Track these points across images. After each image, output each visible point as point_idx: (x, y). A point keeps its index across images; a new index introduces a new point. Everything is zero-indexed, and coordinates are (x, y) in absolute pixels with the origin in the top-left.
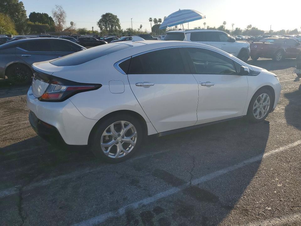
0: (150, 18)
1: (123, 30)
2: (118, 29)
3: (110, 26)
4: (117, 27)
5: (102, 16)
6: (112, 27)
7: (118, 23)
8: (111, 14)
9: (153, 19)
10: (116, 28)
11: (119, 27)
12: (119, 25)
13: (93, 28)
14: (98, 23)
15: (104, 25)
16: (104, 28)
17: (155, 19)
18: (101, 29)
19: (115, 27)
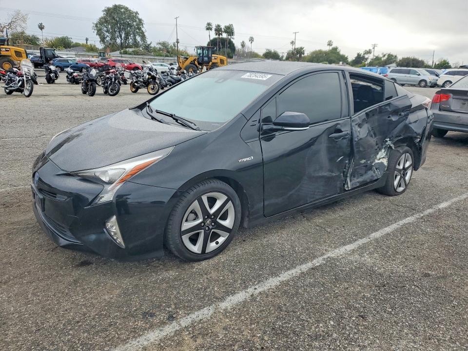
0: (209, 24)
1: (152, 45)
2: (141, 43)
3: (123, 36)
4: (138, 38)
5: (105, 10)
6: (127, 38)
7: (140, 29)
8: (126, 9)
9: (214, 27)
10: (135, 39)
11: (143, 37)
12: (143, 33)
13: (87, 40)
14: (96, 24)
15: (107, 31)
16: (108, 39)
17: (219, 26)
18: (103, 40)
19: (135, 36)
